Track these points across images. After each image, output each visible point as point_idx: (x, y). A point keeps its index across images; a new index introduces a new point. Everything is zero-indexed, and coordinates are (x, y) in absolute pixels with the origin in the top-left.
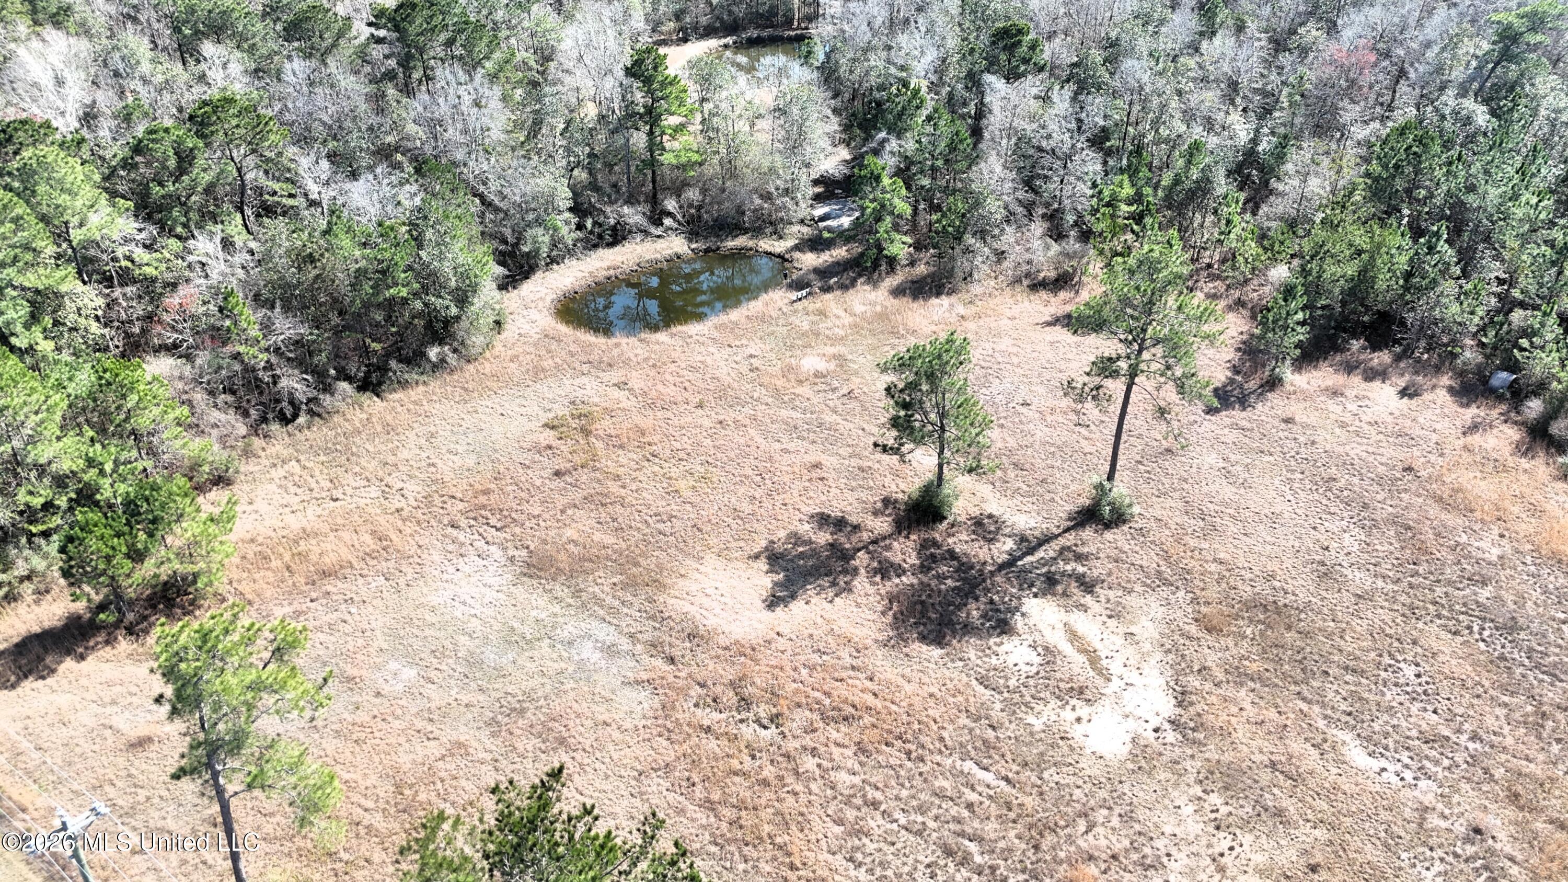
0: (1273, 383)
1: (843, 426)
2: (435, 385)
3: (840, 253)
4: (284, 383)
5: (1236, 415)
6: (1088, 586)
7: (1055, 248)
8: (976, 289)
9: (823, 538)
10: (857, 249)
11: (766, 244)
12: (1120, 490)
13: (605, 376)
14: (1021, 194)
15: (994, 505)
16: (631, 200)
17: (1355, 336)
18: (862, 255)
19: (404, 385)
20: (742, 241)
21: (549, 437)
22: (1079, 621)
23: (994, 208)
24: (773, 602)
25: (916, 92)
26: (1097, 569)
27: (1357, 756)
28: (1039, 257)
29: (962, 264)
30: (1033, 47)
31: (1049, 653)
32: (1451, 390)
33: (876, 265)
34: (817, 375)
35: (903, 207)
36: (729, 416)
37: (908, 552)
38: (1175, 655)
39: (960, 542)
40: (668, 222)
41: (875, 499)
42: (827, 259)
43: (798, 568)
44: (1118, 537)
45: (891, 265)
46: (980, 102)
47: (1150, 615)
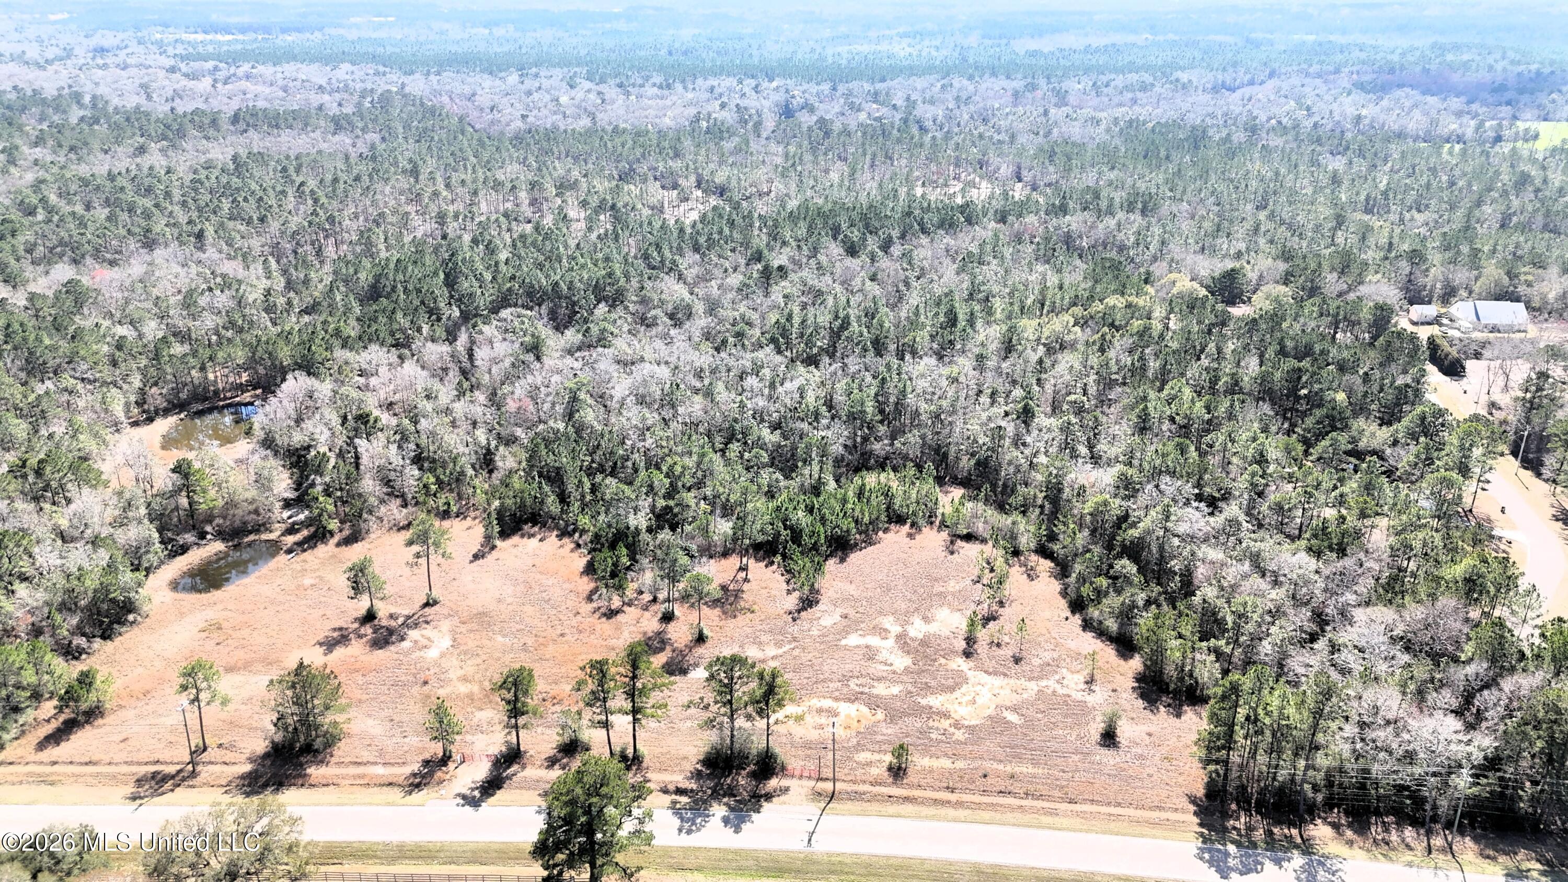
0: (494, 547)
1: (330, 601)
2: (136, 630)
3: (305, 533)
4: (75, 642)
5: (480, 562)
6: (427, 622)
7: (404, 511)
8: (372, 536)
9: (336, 634)
10: (312, 529)
11: (264, 537)
12: (435, 594)
13: (215, 608)
14: (385, 490)
15: (393, 610)
16: (186, 530)
17: (526, 523)
18: (316, 531)
19: (120, 634)
20: (252, 537)
21: (204, 635)
22: (424, 632)
23: (373, 501)
24: (326, 654)
25: (324, 454)
26: (429, 619)
27: (499, 638)
28: (398, 517)
29: (364, 527)
30: (376, 421)
31: (416, 642)
32: (557, 536)
33: (324, 536)
34: (313, 585)
35: (331, 508)
36: (280, 608)
37: (368, 630)
38: (453, 632)
39: (384, 623)
40: (209, 537)
41: (350, 619)
42: (298, 537)
43: (330, 645)
44: (436, 608)
45: (332, 534)
46: (356, 453)
47: (445, 625)
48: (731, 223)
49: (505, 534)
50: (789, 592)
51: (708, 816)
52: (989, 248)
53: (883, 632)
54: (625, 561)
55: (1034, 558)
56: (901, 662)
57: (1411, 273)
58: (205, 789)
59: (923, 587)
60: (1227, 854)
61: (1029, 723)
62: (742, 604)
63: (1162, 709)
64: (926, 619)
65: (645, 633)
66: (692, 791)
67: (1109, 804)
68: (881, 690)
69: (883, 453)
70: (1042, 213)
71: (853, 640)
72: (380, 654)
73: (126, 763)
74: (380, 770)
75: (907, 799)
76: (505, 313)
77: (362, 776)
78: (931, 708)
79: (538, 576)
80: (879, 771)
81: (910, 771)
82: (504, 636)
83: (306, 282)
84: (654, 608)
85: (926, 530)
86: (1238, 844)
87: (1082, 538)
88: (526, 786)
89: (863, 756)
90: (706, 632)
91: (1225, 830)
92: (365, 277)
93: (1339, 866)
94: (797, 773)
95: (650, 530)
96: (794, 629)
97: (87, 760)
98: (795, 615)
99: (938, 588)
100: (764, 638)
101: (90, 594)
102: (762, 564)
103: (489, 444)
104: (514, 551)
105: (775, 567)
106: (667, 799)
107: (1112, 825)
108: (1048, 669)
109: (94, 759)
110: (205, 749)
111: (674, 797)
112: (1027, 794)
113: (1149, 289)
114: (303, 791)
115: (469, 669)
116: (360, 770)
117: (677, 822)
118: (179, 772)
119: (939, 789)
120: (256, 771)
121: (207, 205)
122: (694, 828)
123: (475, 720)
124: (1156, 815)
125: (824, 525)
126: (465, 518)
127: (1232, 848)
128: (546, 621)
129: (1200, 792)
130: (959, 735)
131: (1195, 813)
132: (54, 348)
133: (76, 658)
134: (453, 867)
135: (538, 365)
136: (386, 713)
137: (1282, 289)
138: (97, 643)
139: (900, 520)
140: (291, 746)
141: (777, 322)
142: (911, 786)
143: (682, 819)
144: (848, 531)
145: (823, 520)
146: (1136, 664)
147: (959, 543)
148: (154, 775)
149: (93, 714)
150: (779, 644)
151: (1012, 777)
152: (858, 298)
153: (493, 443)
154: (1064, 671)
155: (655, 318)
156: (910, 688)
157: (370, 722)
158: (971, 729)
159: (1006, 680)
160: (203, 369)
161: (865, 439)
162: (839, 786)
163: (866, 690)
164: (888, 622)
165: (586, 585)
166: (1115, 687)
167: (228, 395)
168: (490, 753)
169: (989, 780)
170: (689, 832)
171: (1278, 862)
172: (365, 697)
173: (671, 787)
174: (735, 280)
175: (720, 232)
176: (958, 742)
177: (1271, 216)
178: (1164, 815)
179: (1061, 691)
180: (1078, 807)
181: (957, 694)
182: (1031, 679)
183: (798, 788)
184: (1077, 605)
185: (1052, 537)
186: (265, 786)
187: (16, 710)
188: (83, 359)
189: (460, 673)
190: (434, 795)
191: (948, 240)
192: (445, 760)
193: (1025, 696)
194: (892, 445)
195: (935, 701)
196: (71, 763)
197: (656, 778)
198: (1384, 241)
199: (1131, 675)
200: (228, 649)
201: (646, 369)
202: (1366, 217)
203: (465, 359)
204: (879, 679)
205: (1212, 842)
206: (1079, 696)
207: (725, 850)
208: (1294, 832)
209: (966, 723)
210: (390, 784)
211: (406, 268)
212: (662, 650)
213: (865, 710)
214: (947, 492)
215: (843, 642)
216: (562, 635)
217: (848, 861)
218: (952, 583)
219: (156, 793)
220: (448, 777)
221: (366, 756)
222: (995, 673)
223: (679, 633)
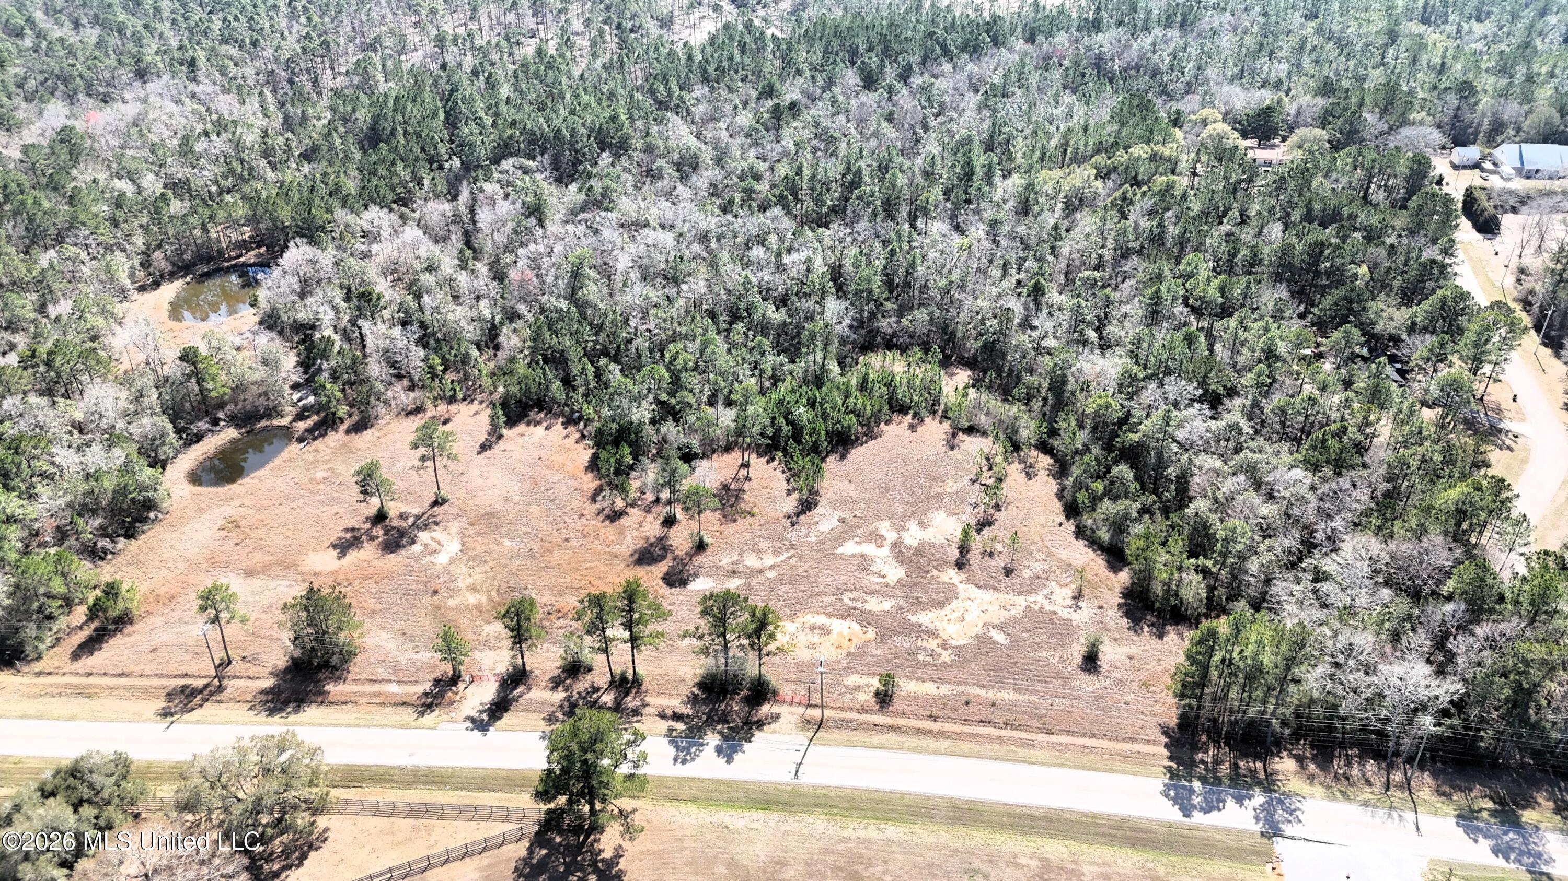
0: (500, 437)
1: (342, 497)
2: (158, 528)
3: (315, 418)
4: (100, 544)
5: (488, 453)
6: (436, 524)
7: (412, 394)
8: (381, 422)
9: (348, 536)
10: (323, 414)
11: (276, 422)
12: (443, 492)
13: (232, 504)
14: (391, 371)
15: (403, 509)
16: (199, 418)
17: (532, 410)
18: (326, 417)
19: (143, 532)
20: (264, 423)
21: (223, 533)
22: (434, 534)
23: (379, 386)
24: (339, 558)
25: (329, 337)
26: (438, 519)
27: (507, 543)
28: (406, 400)
29: (373, 412)
30: (378, 299)
31: (426, 545)
32: (563, 424)
33: (334, 422)
34: (325, 479)
35: (339, 394)
36: (294, 505)
37: (379, 531)
38: (462, 535)
39: (395, 523)
40: (222, 423)
41: (362, 518)
42: (308, 423)
43: (344, 547)
44: (445, 507)
45: (342, 420)
46: (361, 334)
47: (454, 526)
48: (743, 47)
49: (511, 422)
50: (789, 493)
51: (702, 745)
52: (1014, 76)
53: (878, 539)
54: (629, 460)
55: (1034, 453)
56: (895, 573)
57: (1458, 108)
58: (231, 704)
59: (921, 487)
60: (1192, 791)
61: (1015, 642)
62: (743, 505)
63: (1146, 629)
64: (922, 525)
65: (647, 539)
66: (688, 716)
67: (1084, 735)
68: (874, 605)
69: (890, 331)
70: (1073, 30)
71: (849, 548)
72: (393, 560)
73: (156, 675)
74: (393, 688)
75: (891, 728)
76: (507, 164)
77: (377, 695)
78: (920, 626)
79: (544, 471)
80: (866, 697)
81: (896, 697)
82: (511, 540)
83: (304, 119)
84: (657, 509)
85: (928, 420)
86: (1203, 780)
87: (1083, 437)
88: (531, 708)
89: (853, 680)
90: (706, 539)
91: (1193, 764)
92: (363, 116)
93: (1298, 805)
94: (788, 699)
95: (653, 422)
96: (792, 535)
97: (119, 671)
98: (794, 519)
99: (936, 490)
100: (763, 545)
101: (109, 495)
102: (763, 460)
103: (493, 318)
104: (520, 440)
105: (776, 463)
106: (664, 725)
107: (1085, 759)
108: (1037, 583)
109: (127, 670)
110: (230, 663)
111: (671, 723)
112: (1006, 724)
113: (1178, 133)
114: (323, 708)
115: (478, 578)
116: (376, 688)
117: (672, 751)
118: (206, 686)
119: (923, 718)
120: (279, 685)
121: (197, 25)
122: (688, 757)
123: (484, 634)
124: (1126, 747)
125: (825, 420)
126: (472, 401)
127: (1197, 785)
128: (552, 523)
129: (1173, 722)
130: (946, 656)
131: (1166, 746)
132: (53, 212)
133: (102, 559)
134: (464, 793)
135: (541, 231)
136: (399, 625)
137: (1319, 132)
138: (122, 542)
139: (903, 409)
140: (310, 663)
141: (786, 177)
142: (896, 714)
143: (677, 748)
144: (849, 427)
145: (825, 416)
146: (1124, 577)
147: (961, 436)
148: (184, 687)
149: (123, 621)
150: (776, 552)
151: (994, 705)
152: (873, 143)
153: (498, 319)
154: (1053, 584)
155: (660, 169)
156: (902, 602)
157: (384, 635)
158: (958, 649)
159: (996, 595)
160: (204, 228)
161: (873, 316)
162: (828, 713)
163: (859, 605)
164: (885, 528)
165: (590, 482)
166: (1101, 603)
167: (233, 254)
168: (497, 671)
169: (972, 708)
170: (684, 762)
171: (1240, 800)
172: (378, 606)
173: (669, 712)
174: (745, 119)
175: (731, 59)
176: (945, 665)
177: (1319, 31)
178: (1136, 747)
179: (1048, 607)
180: (1054, 738)
181: (947, 610)
182: (1020, 593)
183: (789, 715)
184: (1072, 510)
185: (1053, 432)
186: (286, 702)
187: (50, 617)
188: (84, 224)
189: (470, 581)
190: (446, 717)
191: (971, 67)
192: (455, 679)
193: (1013, 613)
194: (899, 322)
195: (925, 618)
196: (105, 674)
197: (655, 701)
198: (1437, 60)
199: (1118, 589)
200: (247, 550)
201: (651, 236)
202: (1422, 29)
203: (466, 218)
204: (872, 593)
205: (1179, 777)
206: (1064, 613)
207: (717, 781)
208: (1259, 765)
209: (954, 643)
210: (404, 703)
211: (405, 107)
212: (663, 558)
213: (856, 627)
214: (953, 375)
215: (840, 550)
216: (567, 540)
217: (832, 794)
218: (950, 483)
219: (187, 709)
220: (458, 698)
221: (381, 673)
222: (985, 587)
223: (680, 539)
